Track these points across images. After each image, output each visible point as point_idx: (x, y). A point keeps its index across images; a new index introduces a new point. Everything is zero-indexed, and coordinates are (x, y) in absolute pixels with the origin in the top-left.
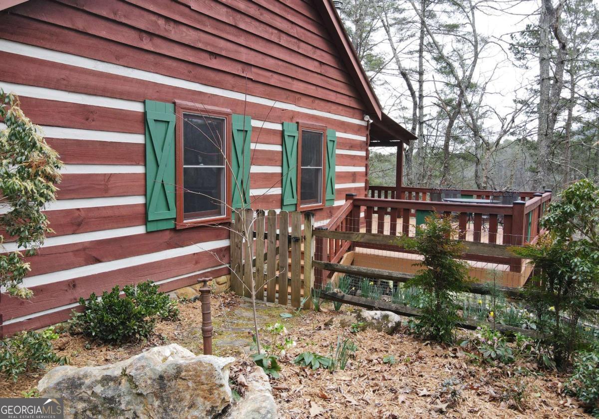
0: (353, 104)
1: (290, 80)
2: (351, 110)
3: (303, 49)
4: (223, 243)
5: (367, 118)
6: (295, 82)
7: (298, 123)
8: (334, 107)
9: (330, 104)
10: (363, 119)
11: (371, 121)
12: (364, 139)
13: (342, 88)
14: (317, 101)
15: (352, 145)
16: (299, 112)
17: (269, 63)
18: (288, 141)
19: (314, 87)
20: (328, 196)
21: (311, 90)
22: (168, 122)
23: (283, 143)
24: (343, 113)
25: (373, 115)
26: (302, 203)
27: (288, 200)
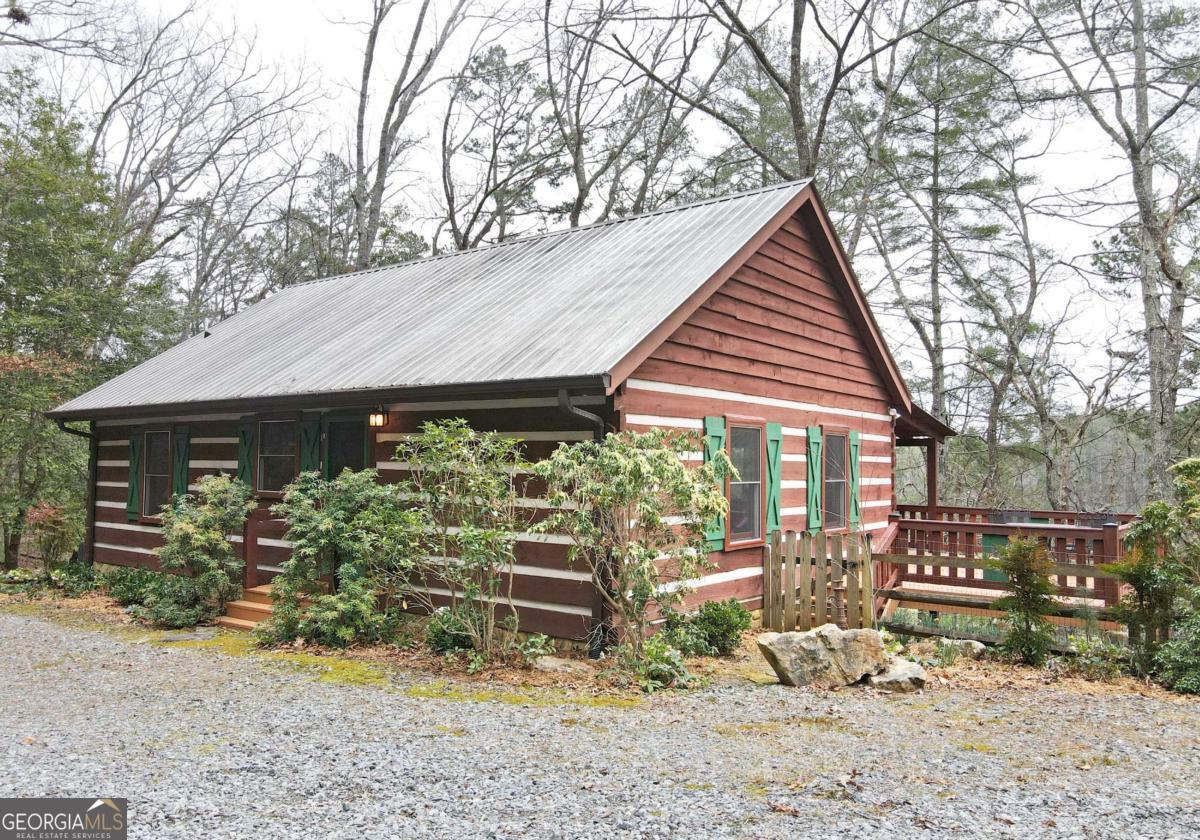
0: (876, 395)
1: (812, 376)
2: (874, 403)
3: (826, 336)
4: (757, 571)
5: (893, 412)
6: (819, 378)
7: (821, 426)
8: (855, 401)
9: (852, 399)
10: (887, 414)
11: (898, 416)
12: (888, 439)
13: (864, 376)
14: (839, 397)
15: (875, 450)
16: (821, 413)
17: (795, 361)
18: (813, 448)
19: (835, 380)
20: (853, 518)
21: (833, 384)
22: (720, 437)
23: (808, 453)
24: (865, 408)
25: (901, 407)
26: (827, 527)
27: (815, 523)
